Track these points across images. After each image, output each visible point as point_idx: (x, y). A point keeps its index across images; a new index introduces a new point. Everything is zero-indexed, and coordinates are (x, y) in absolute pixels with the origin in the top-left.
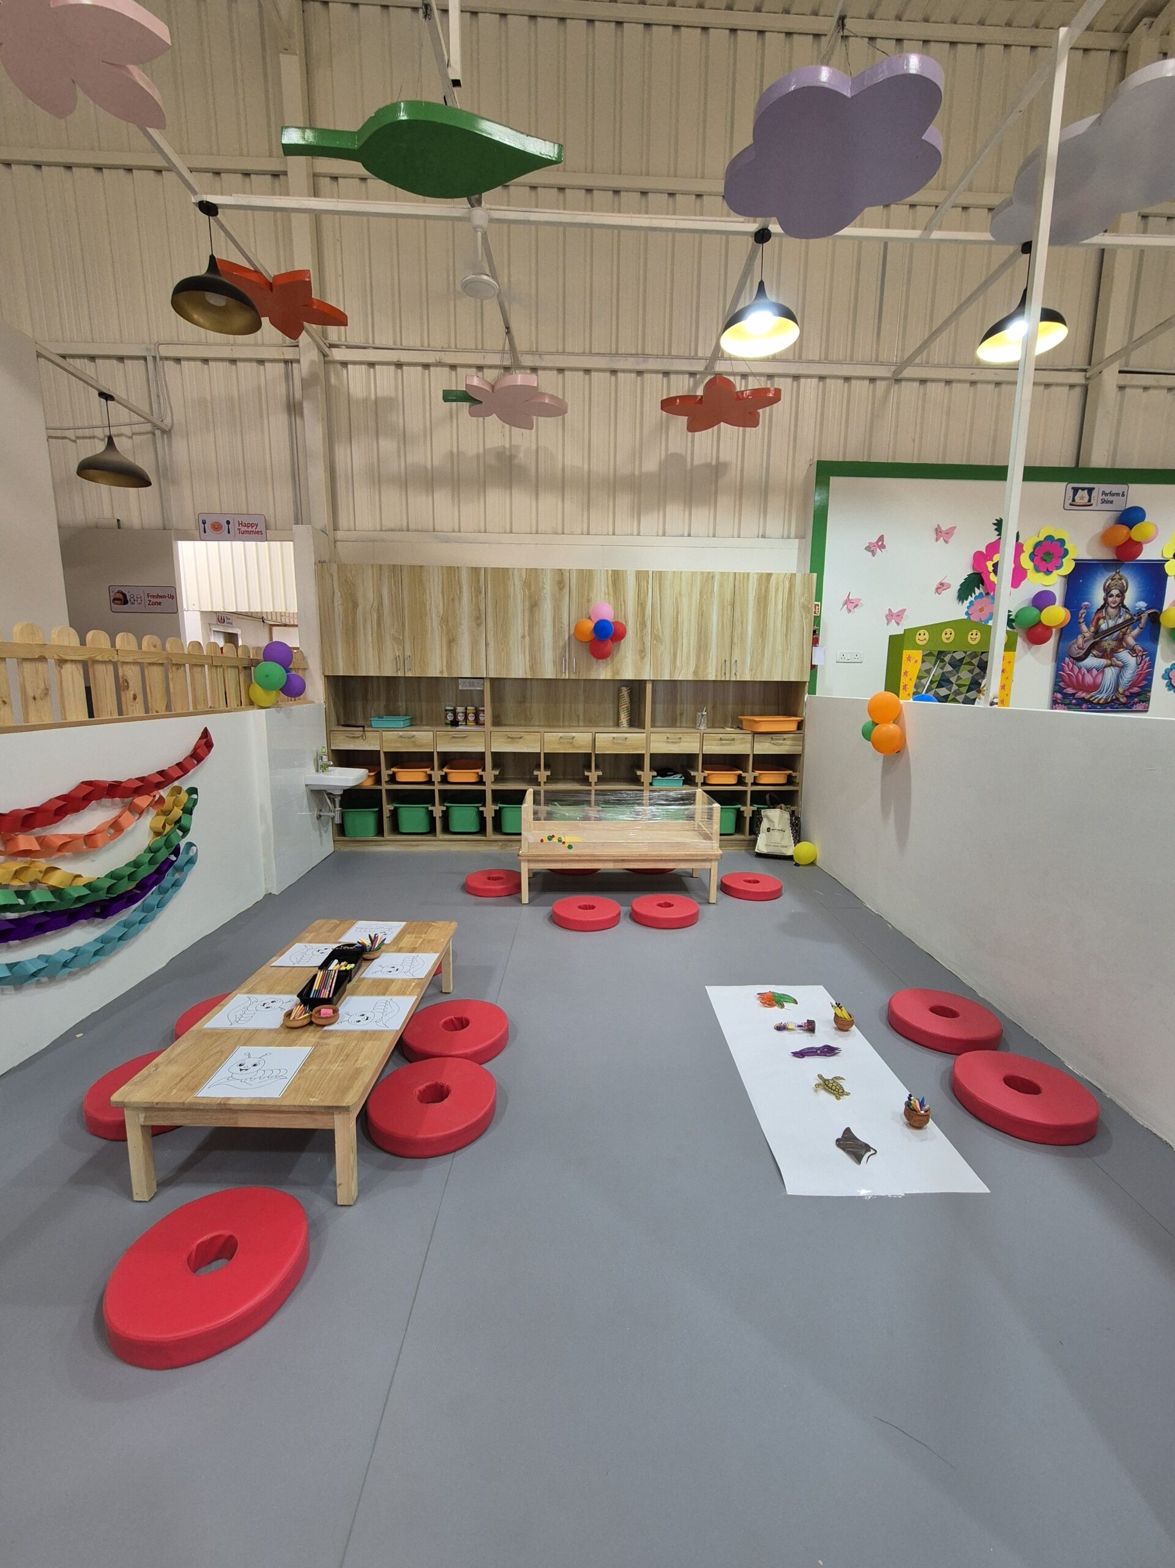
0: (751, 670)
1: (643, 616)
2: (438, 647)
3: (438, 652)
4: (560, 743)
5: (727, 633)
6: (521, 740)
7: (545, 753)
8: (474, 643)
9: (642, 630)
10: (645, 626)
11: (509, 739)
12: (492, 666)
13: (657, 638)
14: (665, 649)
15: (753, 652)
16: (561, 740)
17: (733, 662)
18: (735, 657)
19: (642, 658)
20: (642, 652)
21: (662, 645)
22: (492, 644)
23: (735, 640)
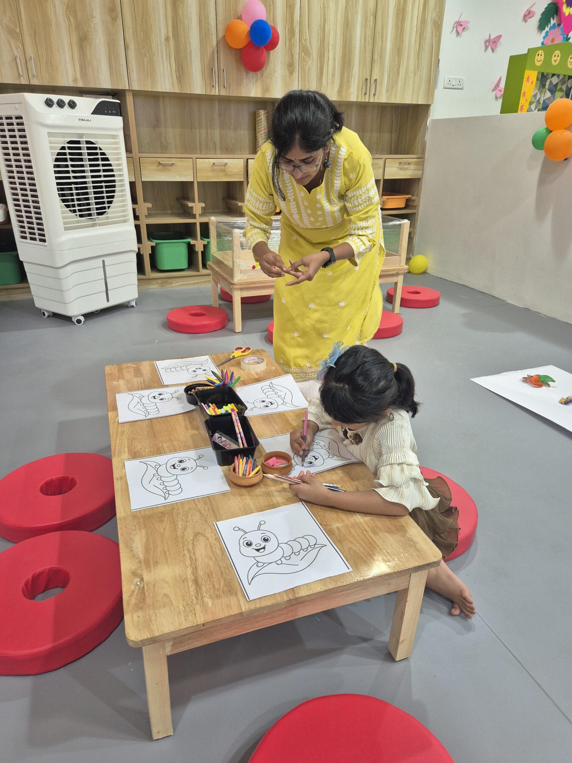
0: (387, 91)
1: (292, 21)
2: (67, 46)
3: (68, 54)
4: (213, 171)
5: (369, 48)
6: (173, 167)
7: (198, 182)
8: (111, 45)
9: (290, 39)
10: (294, 34)
11: (161, 167)
12: (134, 75)
13: (305, 51)
14: (313, 63)
15: (390, 71)
16: (214, 168)
17: (373, 81)
18: (375, 76)
19: (291, 73)
20: (290, 66)
21: (309, 57)
22: (132, 46)
23: (376, 57)
